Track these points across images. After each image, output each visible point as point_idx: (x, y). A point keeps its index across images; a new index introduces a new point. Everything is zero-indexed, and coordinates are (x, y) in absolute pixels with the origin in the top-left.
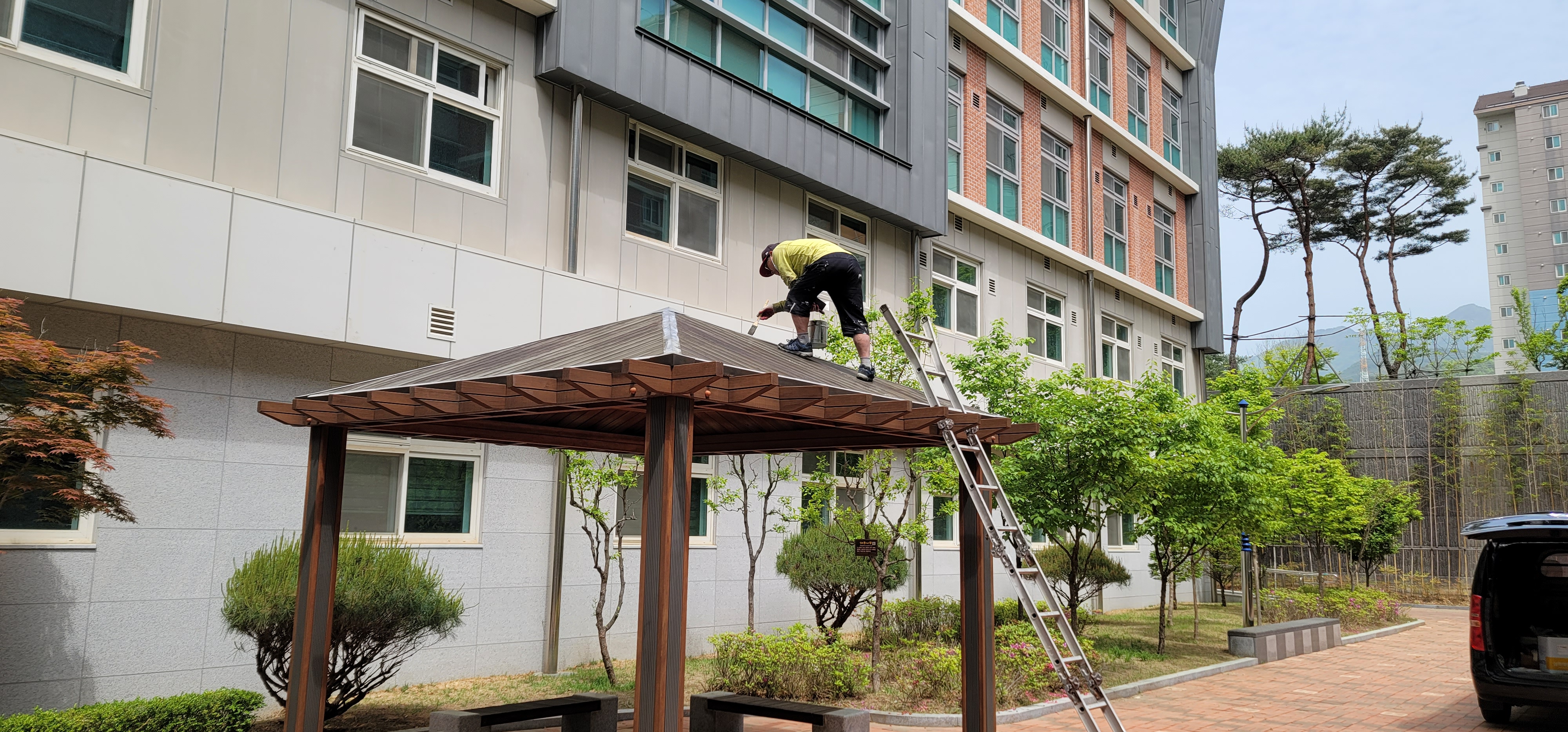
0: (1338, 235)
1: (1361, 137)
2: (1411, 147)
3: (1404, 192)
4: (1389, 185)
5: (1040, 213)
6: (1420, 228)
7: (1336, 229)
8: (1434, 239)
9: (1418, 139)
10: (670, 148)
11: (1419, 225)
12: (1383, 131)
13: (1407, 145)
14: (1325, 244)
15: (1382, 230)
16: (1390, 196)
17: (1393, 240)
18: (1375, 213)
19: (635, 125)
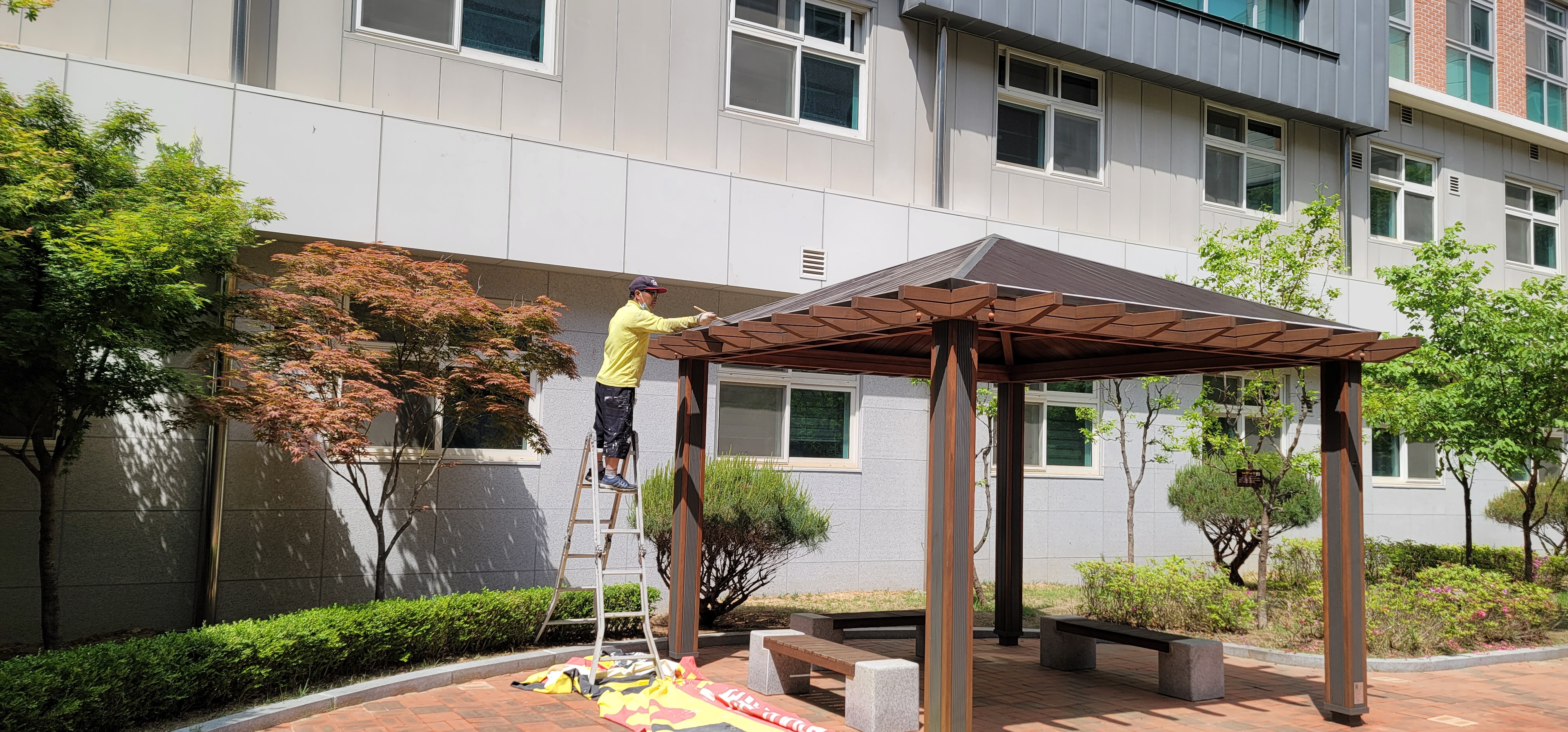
5: (1524, 93)
10: (1045, 69)
19: (1005, 51)
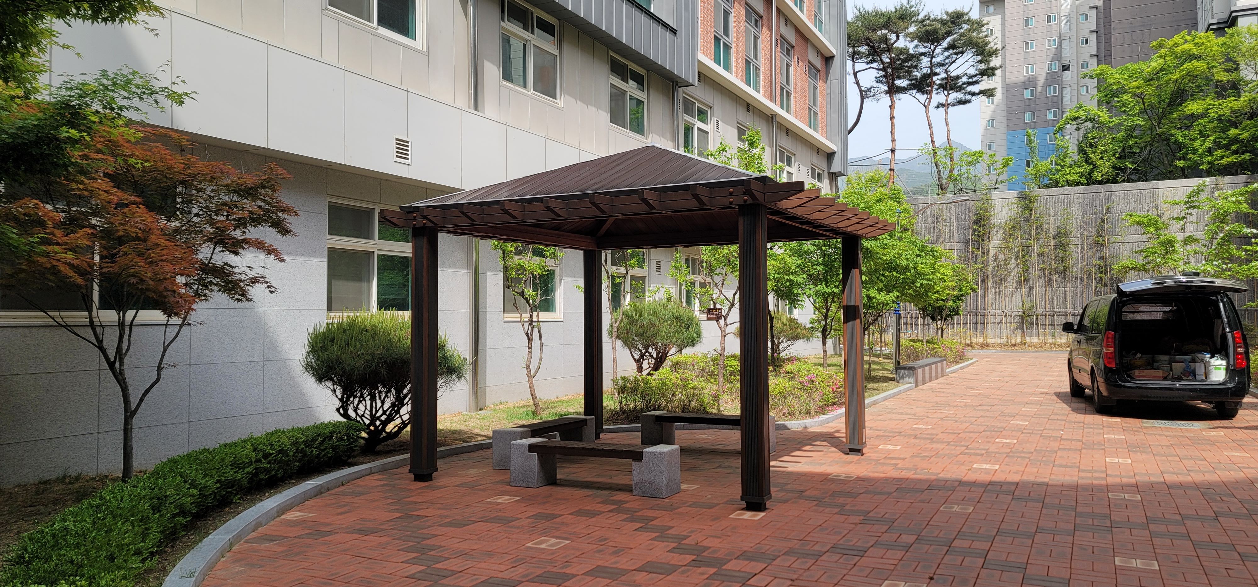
0: (911, 89)
1: (932, 17)
2: (963, 25)
3: (956, 59)
4: (946, 53)
5: (744, 67)
6: (965, 86)
7: (910, 85)
8: (973, 94)
9: (969, 20)
11: (964, 83)
12: (947, 13)
13: (961, 24)
14: (902, 96)
15: (940, 86)
16: (947, 61)
17: (949, 94)
18: (936, 74)
